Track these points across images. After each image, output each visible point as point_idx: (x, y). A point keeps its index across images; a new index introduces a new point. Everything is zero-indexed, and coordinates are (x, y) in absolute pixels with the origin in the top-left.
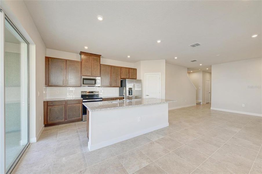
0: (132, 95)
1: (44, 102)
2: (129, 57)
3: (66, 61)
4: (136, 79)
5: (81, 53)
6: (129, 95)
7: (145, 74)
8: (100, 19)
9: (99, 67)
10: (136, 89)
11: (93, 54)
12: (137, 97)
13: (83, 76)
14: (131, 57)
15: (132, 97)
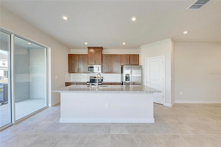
0: (129, 81)
1: (66, 83)
2: (124, 44)
3: (79, 55)
4: (138, 65)
5: (89, 48)
6: (126, 80)
7: (146, 59)
8: (65, 18)
9: (101, 57)
10: (134, 75)
11: (96, 47)
12: (135, 83)
13: (89, 65)
14: (126, 44)
15: (129, 83)
